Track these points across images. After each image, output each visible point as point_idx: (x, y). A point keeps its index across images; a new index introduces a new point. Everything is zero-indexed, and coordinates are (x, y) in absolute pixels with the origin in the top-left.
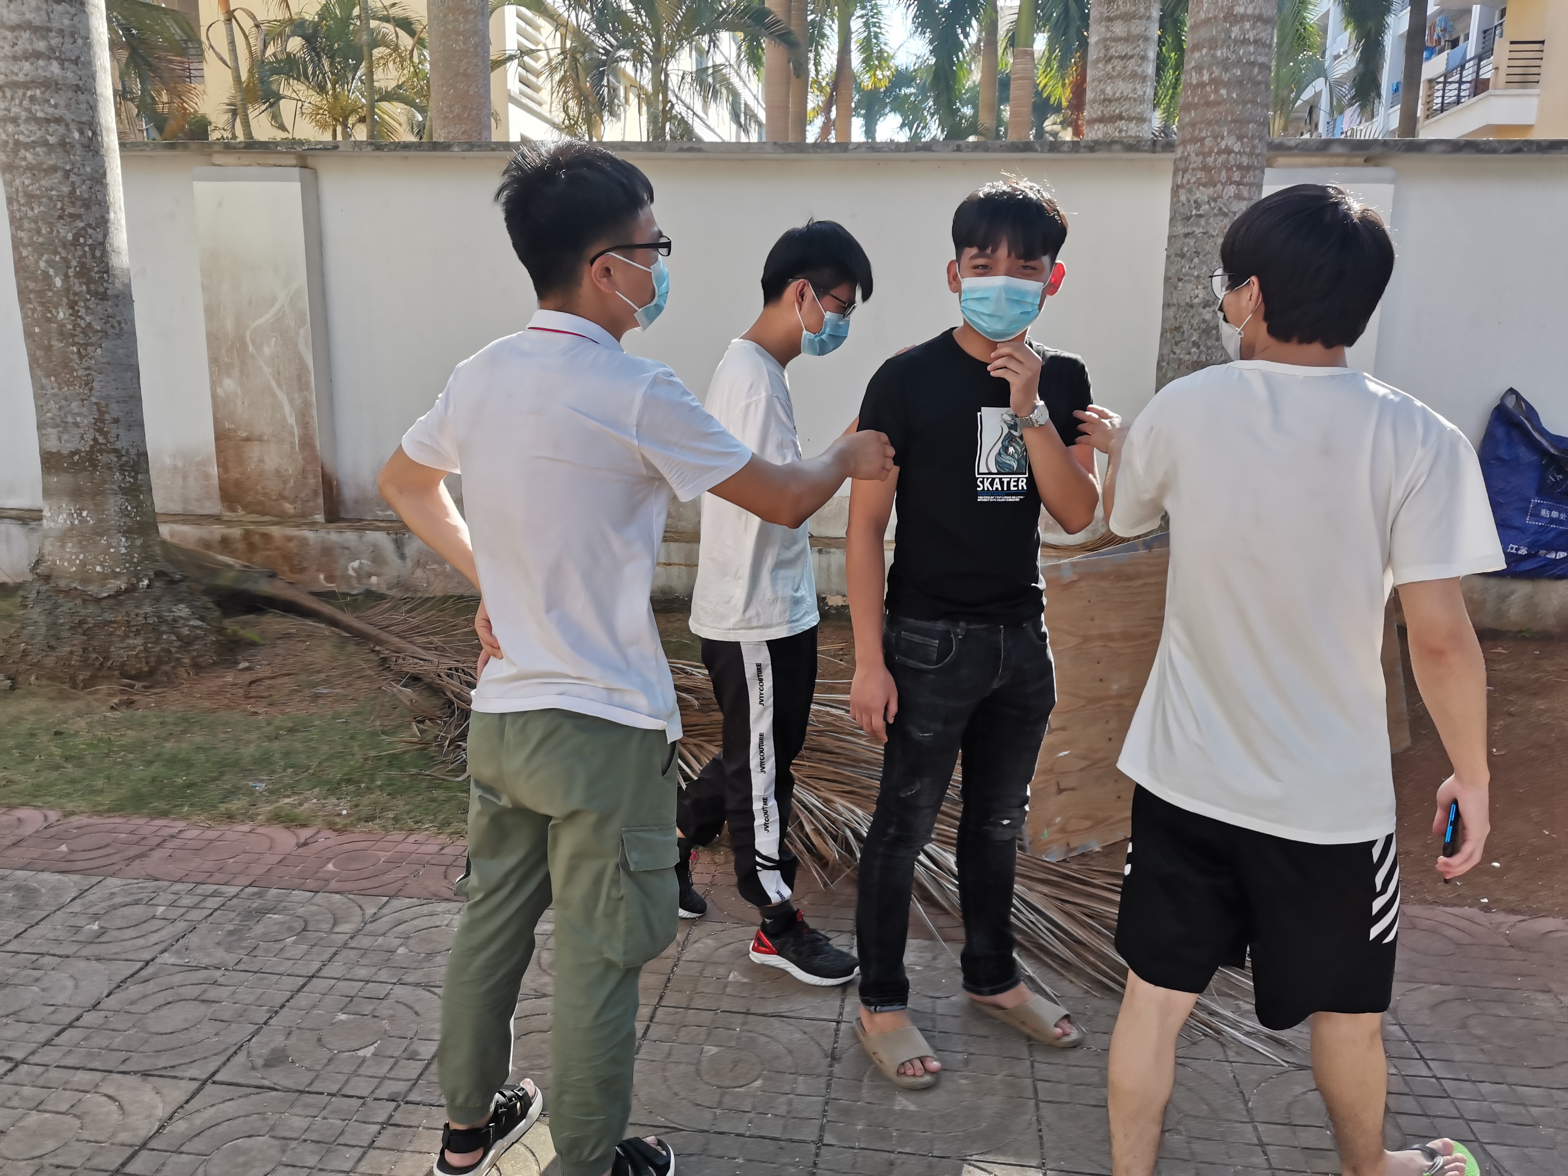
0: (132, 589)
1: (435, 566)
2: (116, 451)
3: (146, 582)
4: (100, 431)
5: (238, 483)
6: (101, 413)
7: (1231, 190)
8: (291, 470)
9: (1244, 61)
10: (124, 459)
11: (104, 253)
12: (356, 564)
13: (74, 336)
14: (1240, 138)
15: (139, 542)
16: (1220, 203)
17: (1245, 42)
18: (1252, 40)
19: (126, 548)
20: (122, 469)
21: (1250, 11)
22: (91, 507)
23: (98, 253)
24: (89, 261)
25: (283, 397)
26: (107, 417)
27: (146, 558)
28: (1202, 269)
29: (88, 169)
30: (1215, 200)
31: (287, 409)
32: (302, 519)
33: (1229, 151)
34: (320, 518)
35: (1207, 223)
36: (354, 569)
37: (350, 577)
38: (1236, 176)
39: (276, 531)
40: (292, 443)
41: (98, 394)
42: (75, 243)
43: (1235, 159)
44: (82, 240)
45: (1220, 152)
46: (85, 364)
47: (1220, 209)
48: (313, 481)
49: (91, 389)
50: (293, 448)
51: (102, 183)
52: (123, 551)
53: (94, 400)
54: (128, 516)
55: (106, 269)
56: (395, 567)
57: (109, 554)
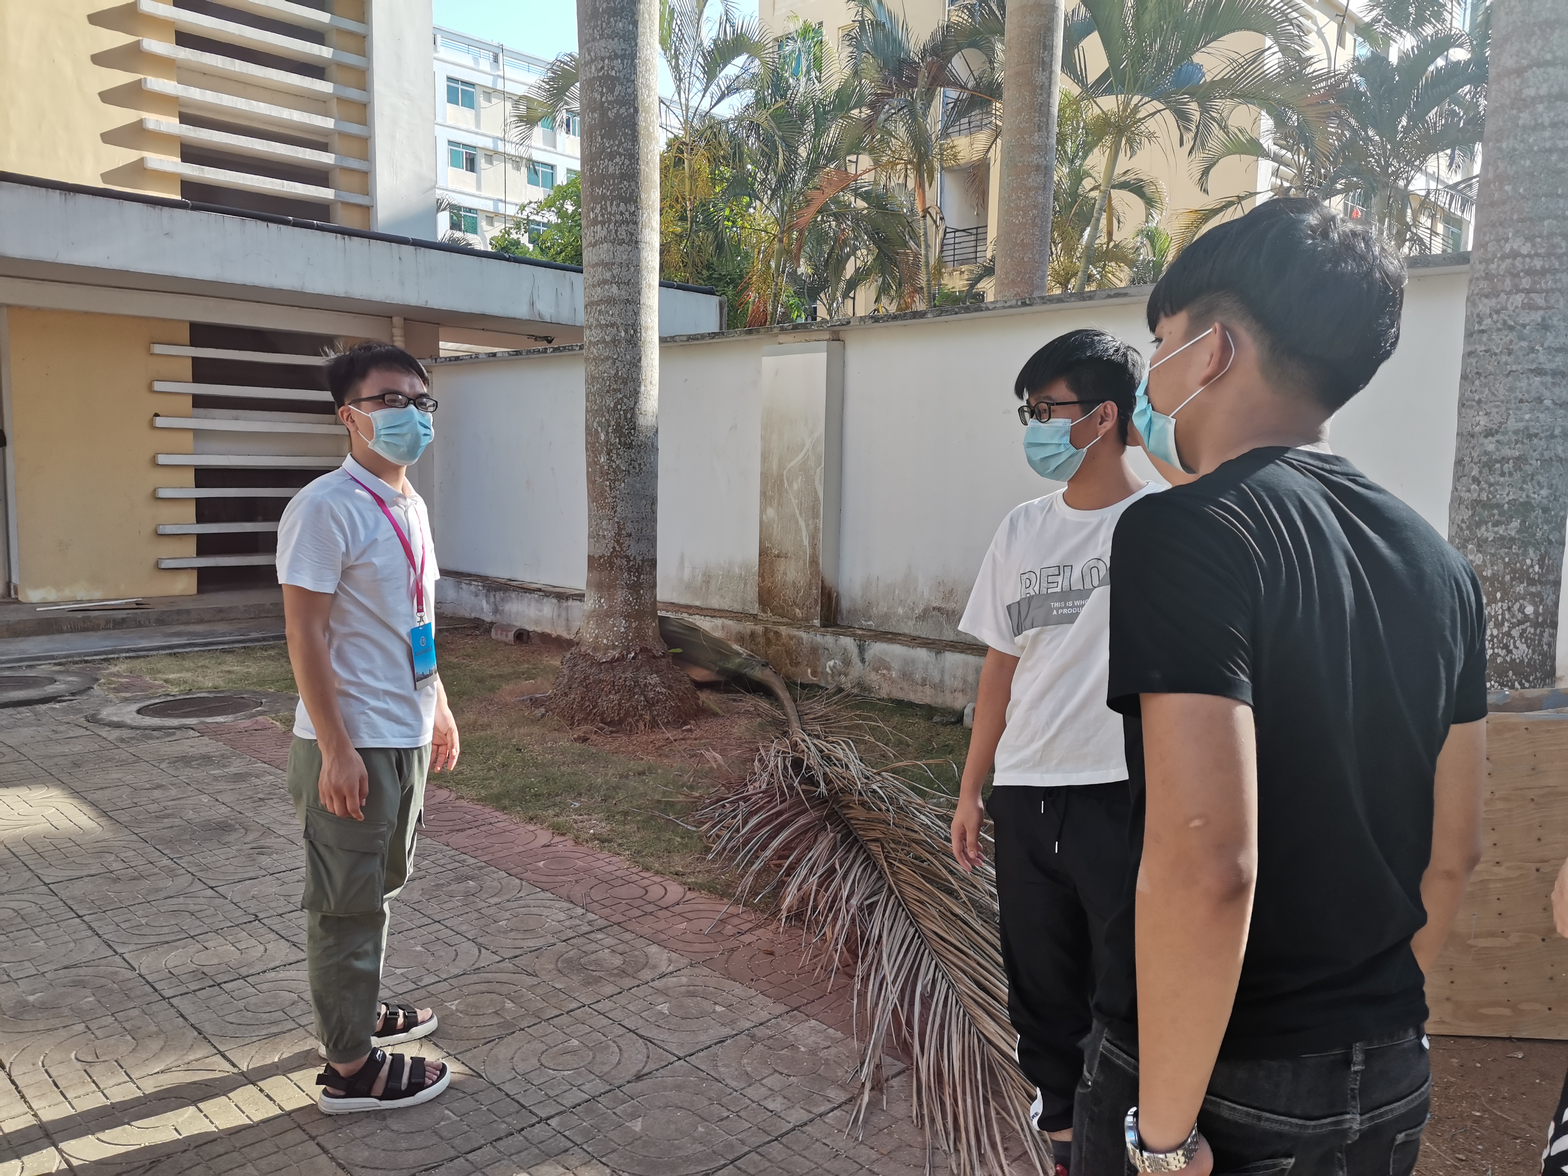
0: (622, 658)
1: (885, 672)
2: (627, 557)
3: (633, 654)
4: (618, 542)
5: (769, 591)
6: (620, 529)
7: (1519, 299)
8: (802, 582)
9: (1536, 148)
10: (631, 563)
11: (633, 415)
12: (831, 663)
13: (608, 474)
14: (1530, 239)
15: (634, 625)
16: (1503, 316)
17: (1538, 127)
18: (1546, 124)
19: (625, 628)
20: (629, 571)
21: (1544, 90)
22: (607, 596)
23: (629, 416)
24: (622, 421)
25: (802, 523)
26: (623, 532)
27: (638, 637)
28: (1482, 392)
29: (628, 357)
30: (1498, 312)
31: (804, 533)
32: (805, 624)
33: (1515, 254)
34: (817, 622)
35: (1490, 339)
36: (830, 667)
37: (827, 673)
38: (1526, 283)
39: (783, 630)
40: (805, 560)
41: (619, 516)
42: (615, 409)
43: (1523, 263)
44: (619, 407)
45: (1503, 258)
46: (613, 494)
47: (1505, 322)
48: (815, 592)
49: (615, 512)
50: (805, 564)
51: (637, 366)
52: (623, 630)
53: (616, 519)
54: (630, 605)
55: (633, 426)
56: (857, 669)
57: (613, 632)
